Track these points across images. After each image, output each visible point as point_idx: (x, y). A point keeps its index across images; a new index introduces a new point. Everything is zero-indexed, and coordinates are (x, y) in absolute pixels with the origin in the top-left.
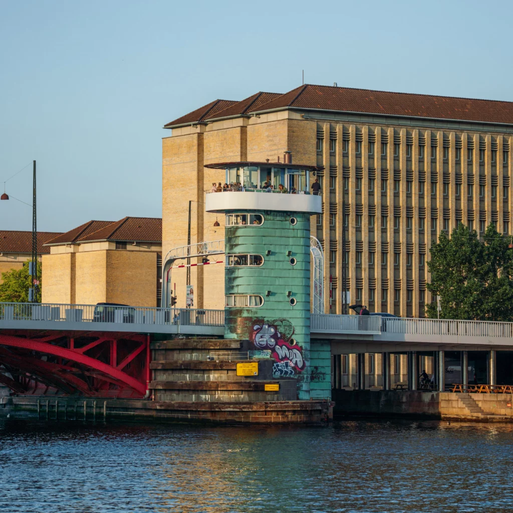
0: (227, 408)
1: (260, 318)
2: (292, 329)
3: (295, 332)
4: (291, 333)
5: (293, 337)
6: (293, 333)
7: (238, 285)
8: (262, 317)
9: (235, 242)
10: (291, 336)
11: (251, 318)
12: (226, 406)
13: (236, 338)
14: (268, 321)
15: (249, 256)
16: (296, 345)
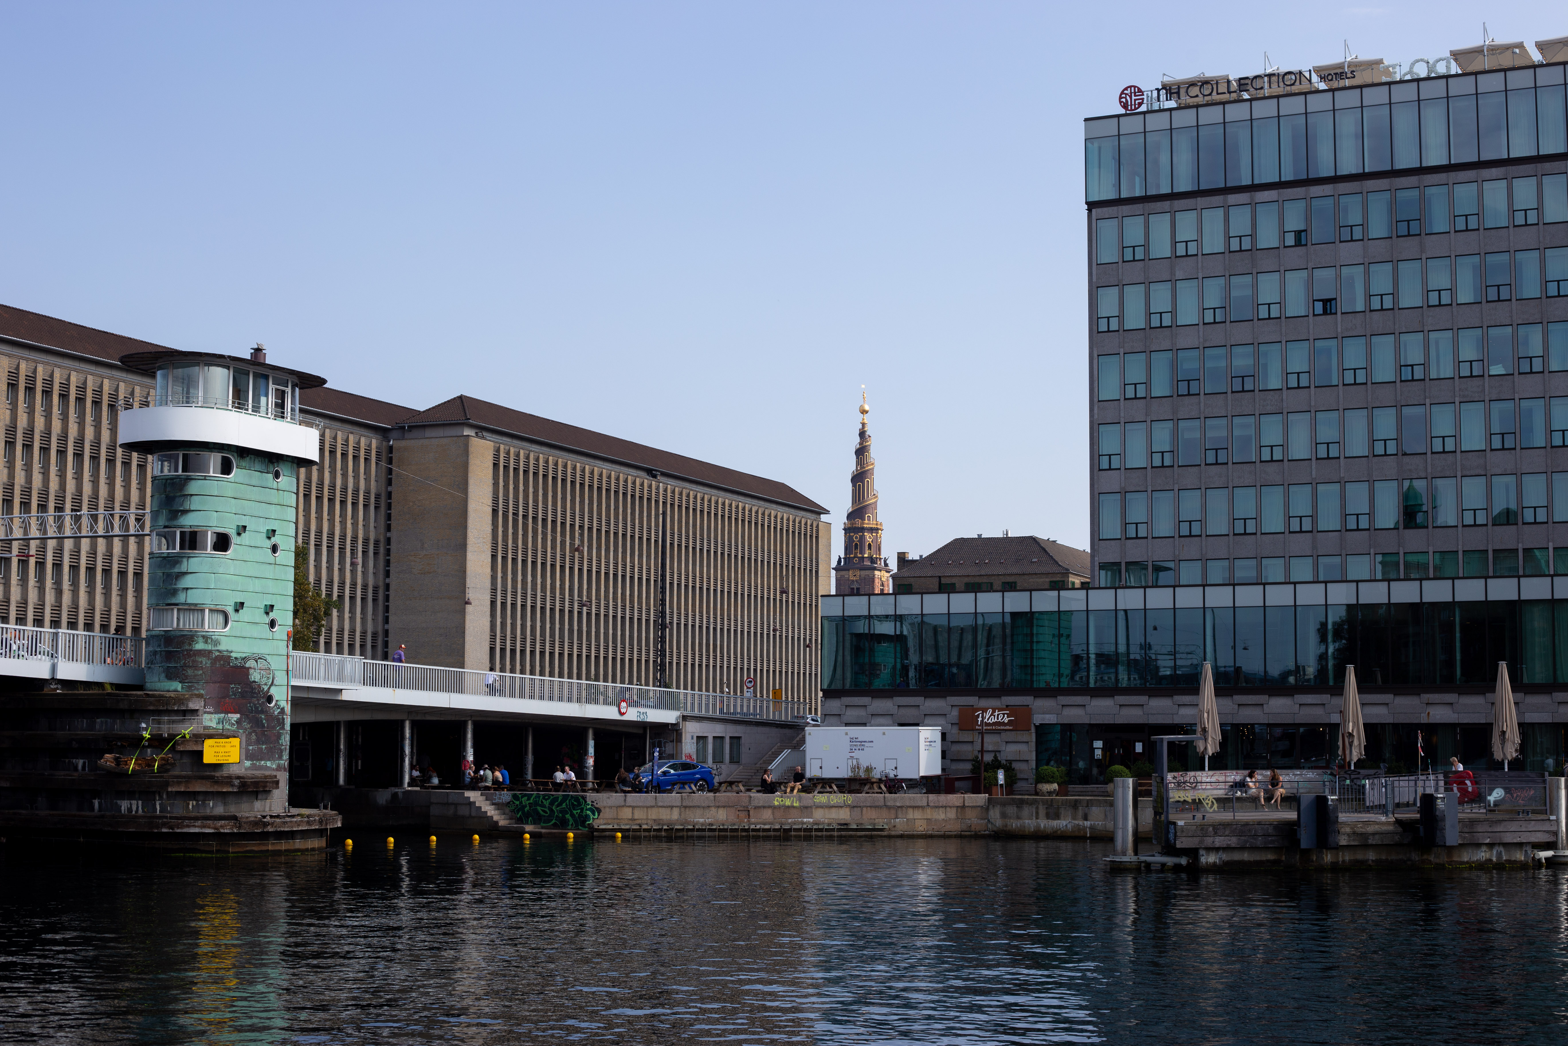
0: (188, 826)
1: (225, 653)
2: (271, 676)
3: (275, 682)
4: (270, 683)
5: (273, 691)
6: (272, 684)
7: (187, 589)
8: (227, 651)
9: (182, 505)
10: (269, 688)
11: (210, 652)
12: (186, 822)
13: (179, 688)
14: (236, 658)
15: (209, 533)
16: (276, 704)
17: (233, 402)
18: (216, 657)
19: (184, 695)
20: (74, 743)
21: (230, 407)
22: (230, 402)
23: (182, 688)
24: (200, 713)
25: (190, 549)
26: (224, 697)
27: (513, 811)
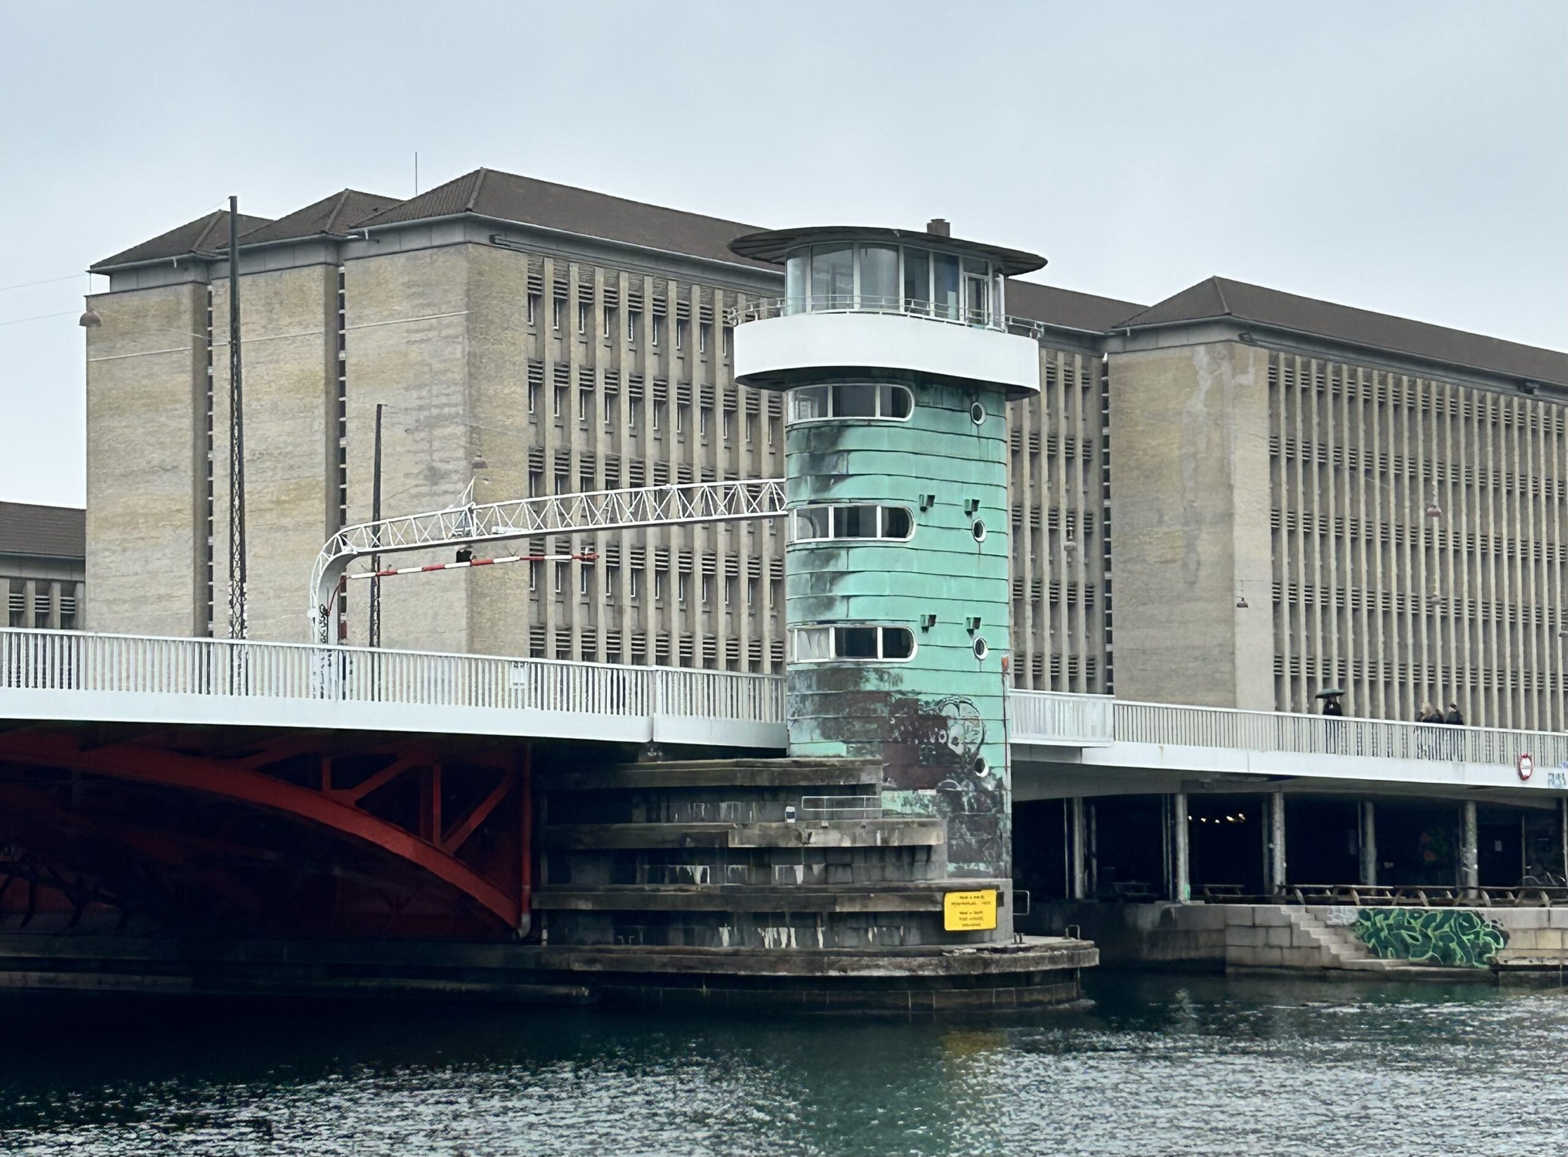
0: (868, 967)
1: (911, 696)
2: (980, 729)
3: (986, 739)
4: (979, 741)
5: (984, 753)
6: (982, 743)
7: (848, 597)
8: (913, 692)
9: (835, 467)
10: (978, 748)
11: (888, 694)
12: (866, 960)
13: (844, 753)
14: (927, 703)
15: (879, 511)
16: (990, 774)
17: (907, 303)
18: (897, 701)
19: (852, 762)
20: (688, 840)
21: (902, 311)
22: (902, 302)
23: (848, 751)
24: (878, 790)
25: (849, 535)
26: (911, 765)
27: (1362, 937)
